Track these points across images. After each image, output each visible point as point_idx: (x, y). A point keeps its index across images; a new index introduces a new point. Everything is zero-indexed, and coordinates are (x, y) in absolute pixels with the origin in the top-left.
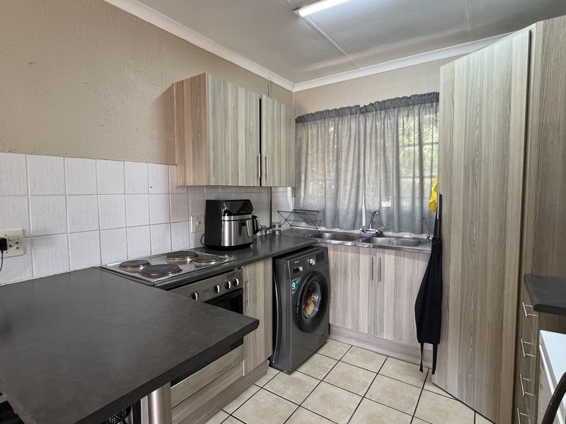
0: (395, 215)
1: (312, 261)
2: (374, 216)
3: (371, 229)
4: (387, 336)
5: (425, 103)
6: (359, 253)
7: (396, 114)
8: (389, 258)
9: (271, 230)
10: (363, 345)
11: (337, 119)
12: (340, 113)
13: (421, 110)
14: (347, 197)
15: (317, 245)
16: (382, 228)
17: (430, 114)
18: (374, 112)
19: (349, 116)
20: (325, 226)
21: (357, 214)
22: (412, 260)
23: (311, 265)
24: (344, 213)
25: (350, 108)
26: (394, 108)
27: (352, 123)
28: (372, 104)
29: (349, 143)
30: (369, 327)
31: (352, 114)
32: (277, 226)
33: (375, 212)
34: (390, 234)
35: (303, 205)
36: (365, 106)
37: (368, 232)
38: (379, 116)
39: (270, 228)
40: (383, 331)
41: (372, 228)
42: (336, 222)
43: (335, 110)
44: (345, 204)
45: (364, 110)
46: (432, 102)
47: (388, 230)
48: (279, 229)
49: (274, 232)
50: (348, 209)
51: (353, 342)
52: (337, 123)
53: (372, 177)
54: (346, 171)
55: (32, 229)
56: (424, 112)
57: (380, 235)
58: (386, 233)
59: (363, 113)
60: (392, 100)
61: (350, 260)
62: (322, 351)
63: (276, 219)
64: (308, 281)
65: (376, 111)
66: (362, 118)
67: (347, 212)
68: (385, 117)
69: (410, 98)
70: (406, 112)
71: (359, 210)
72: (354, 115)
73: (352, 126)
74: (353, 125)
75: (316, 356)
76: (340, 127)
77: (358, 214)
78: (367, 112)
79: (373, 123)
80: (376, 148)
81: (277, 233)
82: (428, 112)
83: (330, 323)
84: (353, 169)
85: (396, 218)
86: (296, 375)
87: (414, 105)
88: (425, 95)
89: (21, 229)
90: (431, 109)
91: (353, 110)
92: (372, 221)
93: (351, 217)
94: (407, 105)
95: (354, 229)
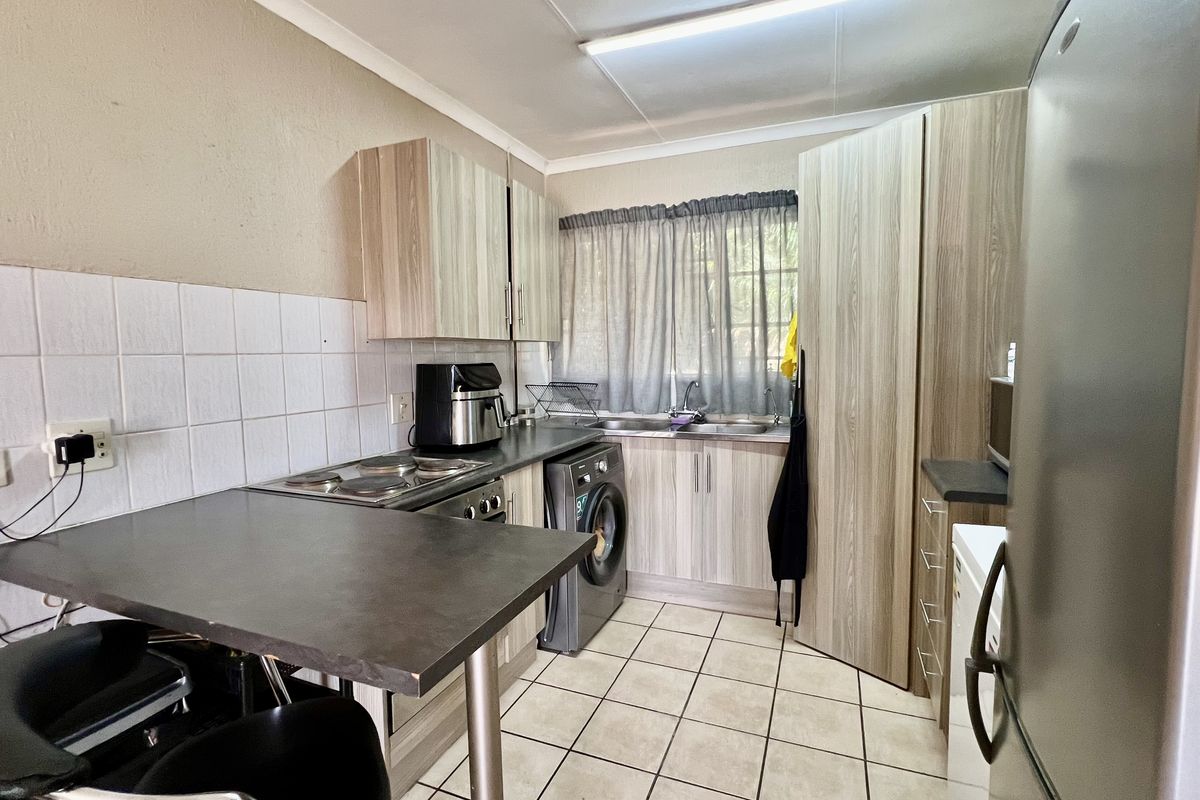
0: (726, 385)
1: (603, 466)
2: (691, 387)
3: (686, 411)
4: (723, 578)
5: (768, 207)
6: (675, 449)
7: (724, 221)
8: (722, 455)
9: (517, 419)
10: (683, 600)
11: (625, 225)
12: (630, 216)
13: (762, 217)
14: (646, 359)
15: (601, 440)
16: (705, 408)
17: (776, 222)
18: (689, 218)
19: (647, 222)
20: (608, 409)
21: (663, 387)
22: (758, 455)
23: (601, 471)
24: (641, 386)
25: (649, 209)
26: (721, 212)
27: (652, 233)
28: (685, 204)
29: (648, 268)
30: (693, 569)
31: (652, 218)
32: (528, 411)
33: (693, 383)
34: (716, 417)
35: (568, 373)
36: (674, 206)
37: (681, 416)
38: (696, 225)
39: (515, 416)
40: (715, 572)
41: (687, 409)
42: (628, 400)
43: (624, 210)
44: (643, 371)
45: (672, 213)
46: (778, 206)
47: (712, 411)
48: (531, 416)
49: (522, 423)
50: (648, 378)
51: (665, 597)
52: (625, 233)
53: (687, 324)
54: (644, 316)
55: (126, 420)
56: (766, 221)
57: (700, 420)
58: (709, 417)
59: (670, 217)
60: (717, 199)
61: (659, 462)
62: (618, 616)
63: (523, 401)
64: (599, 500)
65: (692, 215)
66: (668, 225)
67: (647, 384)
68: (706, 226)
69: (746, 197)
70: (740, 219)
71: (665, 381)
72: (656, 221)
73: (652, 238)
74: (654, 237)
75: (611, 624)
76: (631, 239)
77: (665, 386)
78: (677, 216)
79: (686, 235)
80: (693, 277)
81: (528, 423)
82: (772, 220)
83: (629, 569)
84: (656, 312)
85: (726, 392)
86: (585, 656)
87: (751, 208)
88: (768, 194)
89: (107, 419)
90: (778, 217)
91: (654, 212)
92: (687, 396)
93: (653, 391)
94: (742, 208)
95: (657, 412)
